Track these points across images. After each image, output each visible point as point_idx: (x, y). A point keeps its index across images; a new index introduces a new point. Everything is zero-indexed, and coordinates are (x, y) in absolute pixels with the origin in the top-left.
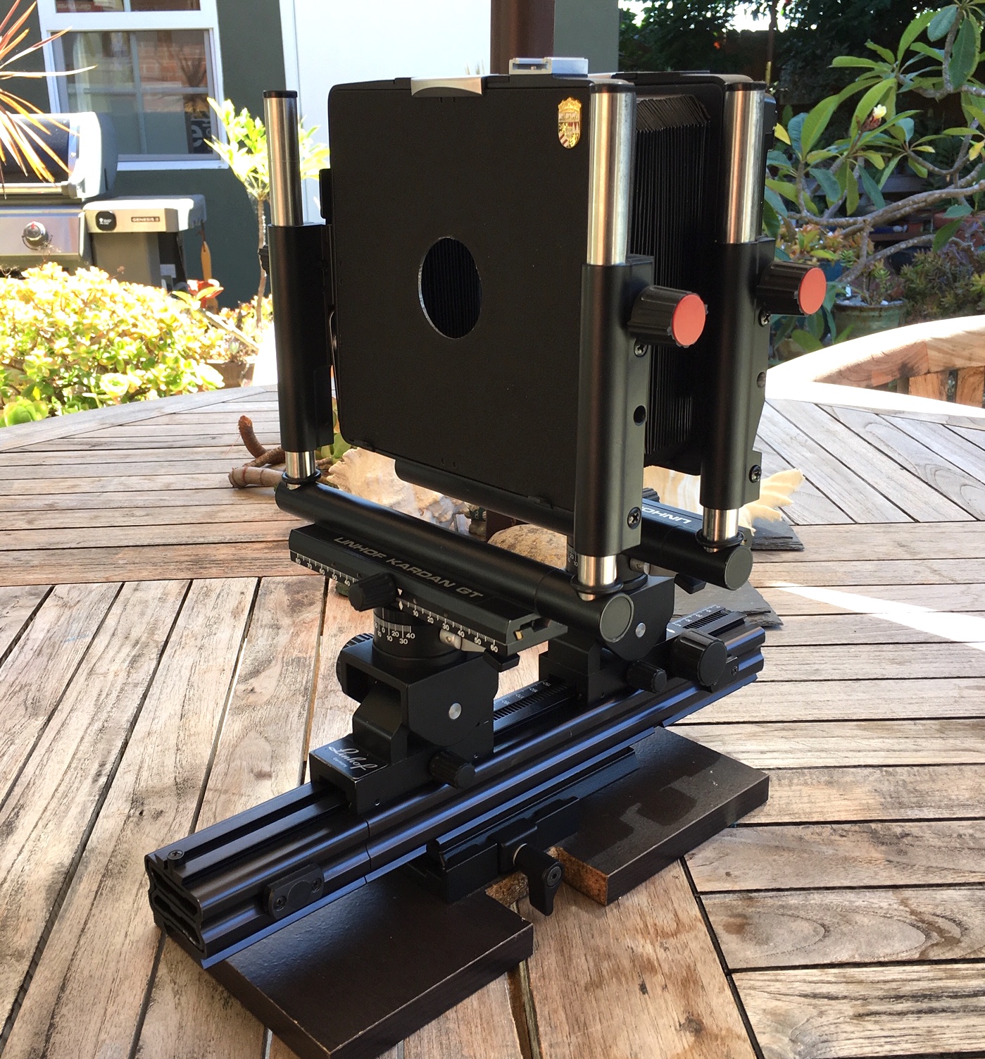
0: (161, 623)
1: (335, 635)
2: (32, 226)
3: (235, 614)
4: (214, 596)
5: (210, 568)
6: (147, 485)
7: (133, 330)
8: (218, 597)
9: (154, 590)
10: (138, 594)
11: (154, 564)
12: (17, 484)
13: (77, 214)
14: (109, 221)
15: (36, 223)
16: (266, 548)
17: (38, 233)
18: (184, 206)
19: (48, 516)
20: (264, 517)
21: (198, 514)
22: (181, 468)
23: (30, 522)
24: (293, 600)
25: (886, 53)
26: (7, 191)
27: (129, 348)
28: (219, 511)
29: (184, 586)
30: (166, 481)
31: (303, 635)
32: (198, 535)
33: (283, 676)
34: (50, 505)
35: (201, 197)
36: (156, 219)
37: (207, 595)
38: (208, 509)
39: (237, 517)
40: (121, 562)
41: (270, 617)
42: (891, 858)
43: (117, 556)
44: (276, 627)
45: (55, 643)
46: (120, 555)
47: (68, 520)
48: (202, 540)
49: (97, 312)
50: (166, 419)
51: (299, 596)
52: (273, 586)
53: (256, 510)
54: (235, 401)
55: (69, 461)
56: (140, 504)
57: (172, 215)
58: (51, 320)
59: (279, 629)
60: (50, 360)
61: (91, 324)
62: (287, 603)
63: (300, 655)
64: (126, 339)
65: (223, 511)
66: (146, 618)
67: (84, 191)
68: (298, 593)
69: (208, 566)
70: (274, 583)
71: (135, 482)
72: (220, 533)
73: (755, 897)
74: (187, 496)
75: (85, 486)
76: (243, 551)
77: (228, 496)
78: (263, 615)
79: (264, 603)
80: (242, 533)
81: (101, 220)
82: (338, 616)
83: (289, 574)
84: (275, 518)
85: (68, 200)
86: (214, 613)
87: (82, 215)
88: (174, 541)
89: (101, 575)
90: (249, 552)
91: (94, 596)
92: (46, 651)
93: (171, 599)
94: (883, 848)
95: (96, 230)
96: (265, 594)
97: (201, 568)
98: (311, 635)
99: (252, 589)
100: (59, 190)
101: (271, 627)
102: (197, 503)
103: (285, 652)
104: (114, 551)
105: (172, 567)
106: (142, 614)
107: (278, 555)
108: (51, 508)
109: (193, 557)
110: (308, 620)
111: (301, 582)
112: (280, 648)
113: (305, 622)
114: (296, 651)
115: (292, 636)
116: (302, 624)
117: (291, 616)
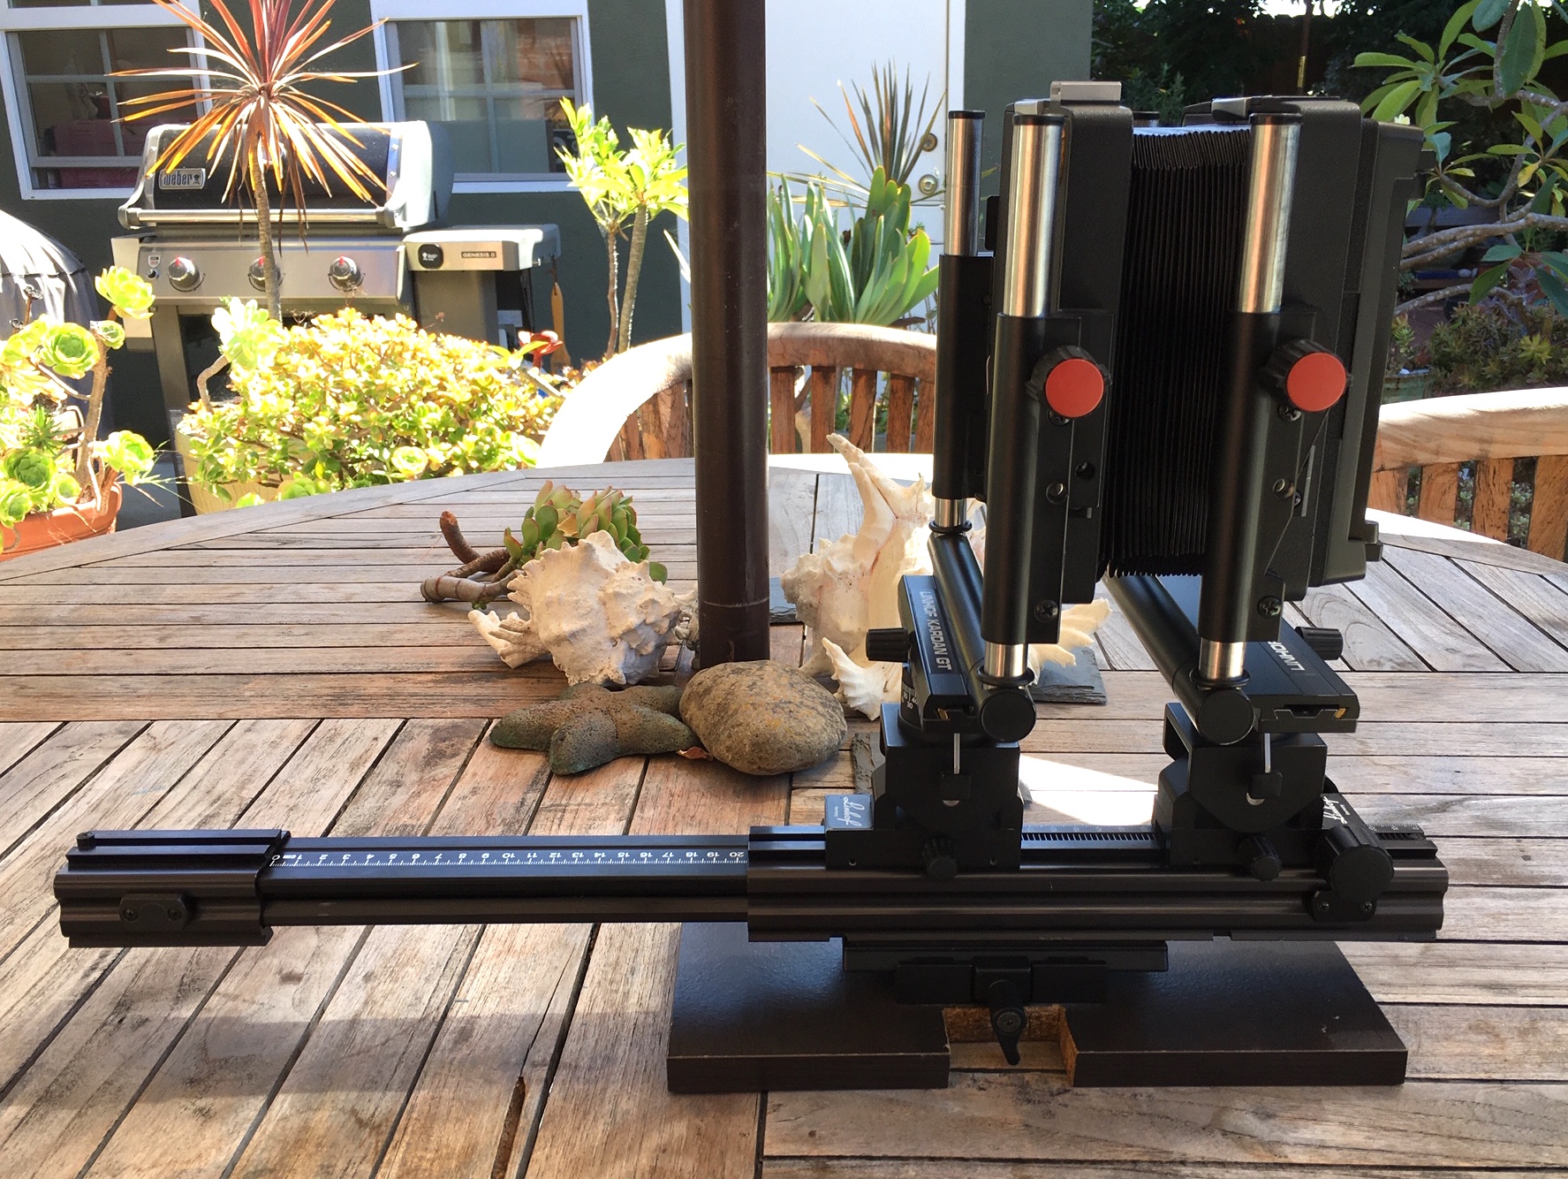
0: (259, 773)
1: (465, 798)
2: (341, 261)
3: (353, 767)
4: (339, 741)
5: (352, 704)
6: (324, 594)
7: (440, 393)
8: (344, 743)
9: (271, 730)
10: (250, 736)
11: (287, 698)
12: (169, 590)
13: (395, 248)
14: (434, 256)
15: (345, 259)
16: (432, 681)
17: (347, 270)
18: (527, 239)
19: (189, 632)
20: (448, 641)
21: (367, 635)
22: (377, 574)
23: (162, 639)
24: (434, 750)
25: (1423, 48)
26: (310, 218)
27: (431, 416)
28: (395, 632)
29: (309, 727)
30: (351, 591)
31: (424, 796)
32: (358, 661)
34: (196, 618)
35: (554, 226)
36: (491, 254)
37: (331, 740)
38: (385, 628)
39: (415, 640)
40: (247, 694)
41: (395, 771)
42: (1031, 1122)
43: (246, 686)
44: (397, 784)
45: (120, 796)
46: (250, 685)
47: (205, 638)
48: (358, 668)
49: (393, 371)
50: (387, 511)
51: (442, 745)
52: (416, 731)
53: (442, 631)
54: (482, 490)
55: (245, 562)
56: (305, 620)
57: (511, 249)
58: (338, 379)
59: (399, 787)
60: (333, 428)
61: (385, 385)
62: (424, 753)
63: (410, 822)
64: (430, 403)
65: (402, 631)
66: (244, 767)
67: (404, 219)
68: (444, 741)
69: (349, 702)
70: (420, 726)
71: (312, 592)
72: (385, 660)
73: (833, 1166)
74: (367, 610)
75: (250, 594)
76: (402, 685)
77: (417, 612)
78: (388, 769)
79: (396, 753)
80: (412, 660)
81: (425, 255)
82: (480, 773)
83: (444, 715)
84: (461, 642)
85: (385, 230)
86: (329, 764)
87: (401, 249)
88: (324, 669)
89: (213, 711)
90: (409, 686)
91: (195, 737)
92: (105, 806)
93: (285, 743)
94: (1026, 1107)
95: (418, 267)
96: (404, 741)
97: (341, 704)
98: (434, 797)
99: (390, 733)
100: (374, 218)
101: (391, 784)
102: (375, 621)
104: (245, 679)
105: (306, 702)
106: (242, 762)
107: (443, 690)
108: (197, 622)
109: (337, 691)
110: (441, 776)
111: (455, 726)
112: (389, 813)
113: (434, 780)
114: (408, 816)
115: (411, 797)
116: (429, 783)
117: (422, 771)
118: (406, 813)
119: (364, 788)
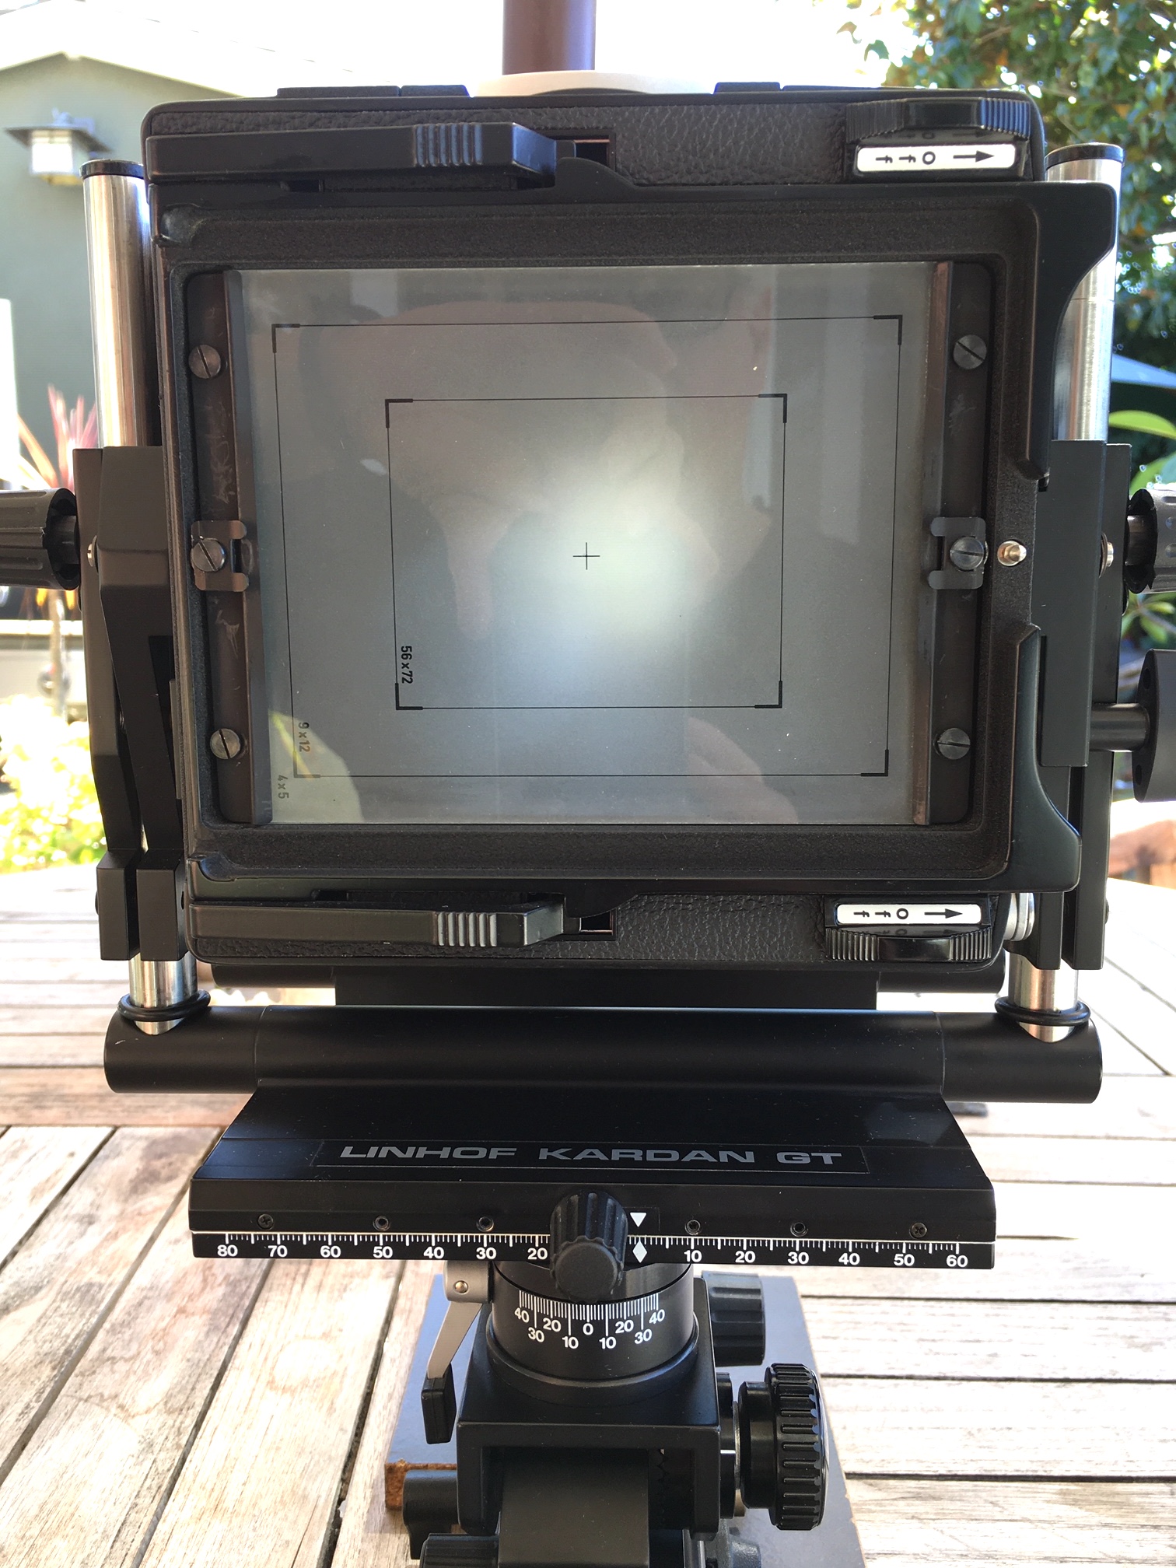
3: (37, 1193)
4: (24, 1155)
5: (51, 1107)
8: (30, 1159)
24: (145, 1170)
31: (122, 1238)
33: (43, 1321)
41: (90, 1200)
44: (89, 1220)
48: (68, 1061)
51: (157, 1164)
52: (126, 1144)
59: (91, 1223)
62: (132, 1174)
63: (102, 1279)
68: (160, 1156)
69: (48, 1103)
70: (133, 1137)
78: (80, 1199)
79: (95, 1175)
83: (165, 1122)
96: (107, 1157)
97: (36, 1107)
99: (92, 1147)
101: (81, 1218)
103: (75, 1271)
109: (36, 1089)
110: (149, 1208)
111: (177, 1138)
112: (71, 1264)
113: (140, 1214)
114: (96, 1269)
115: (106, 1239)
116: (132, 1219)
117: (126, 1201)
118: (93, 1266)
119: (45, 1226)
